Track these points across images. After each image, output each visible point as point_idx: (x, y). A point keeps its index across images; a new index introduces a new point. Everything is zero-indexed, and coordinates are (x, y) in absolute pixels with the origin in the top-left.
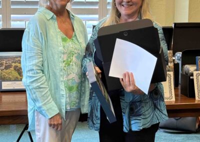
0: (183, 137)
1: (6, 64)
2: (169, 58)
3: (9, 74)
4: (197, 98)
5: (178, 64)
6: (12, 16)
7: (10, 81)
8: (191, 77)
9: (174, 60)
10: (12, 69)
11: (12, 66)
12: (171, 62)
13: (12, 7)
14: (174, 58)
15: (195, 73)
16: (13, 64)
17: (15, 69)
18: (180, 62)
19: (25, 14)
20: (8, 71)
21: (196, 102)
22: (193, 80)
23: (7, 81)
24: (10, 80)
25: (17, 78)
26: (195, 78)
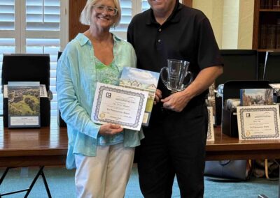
0: (229, 187)
1: (16, 95)
2: (210, 91)
3: (19, 107)
4: (240, 138)
5: (220, 98)
6: (27, 40)
7: (21, 116)
8: (234, 114)
9: (216, 93)
10: (23, 101)
11: (23, 98)
12: (212, 96)
13: (27, 29)
14: (215, 91)
15: (239, 109)
16: (25, 96)
17: (26, 102)
18: (222, 95)
19: (43, 38)
20: (18, 104)
21: (240, 143)
22: (236, 116)
23: (17, 115)
24: (19, 115)
25: (29, 112)
26: (238, 114)
